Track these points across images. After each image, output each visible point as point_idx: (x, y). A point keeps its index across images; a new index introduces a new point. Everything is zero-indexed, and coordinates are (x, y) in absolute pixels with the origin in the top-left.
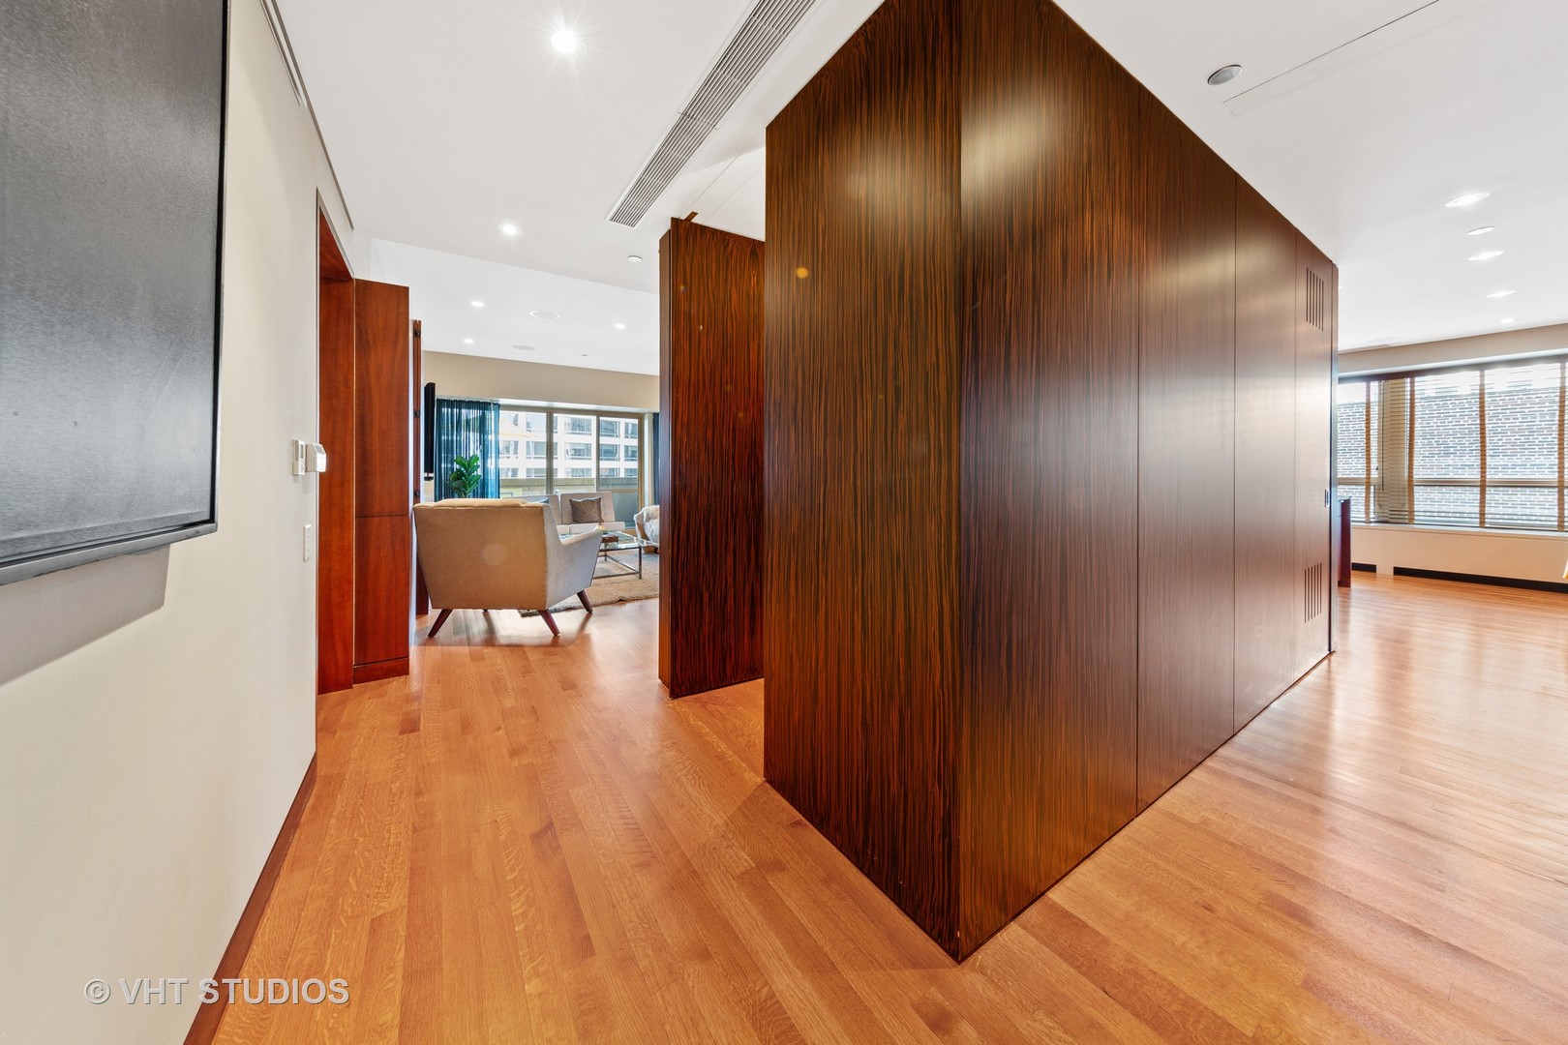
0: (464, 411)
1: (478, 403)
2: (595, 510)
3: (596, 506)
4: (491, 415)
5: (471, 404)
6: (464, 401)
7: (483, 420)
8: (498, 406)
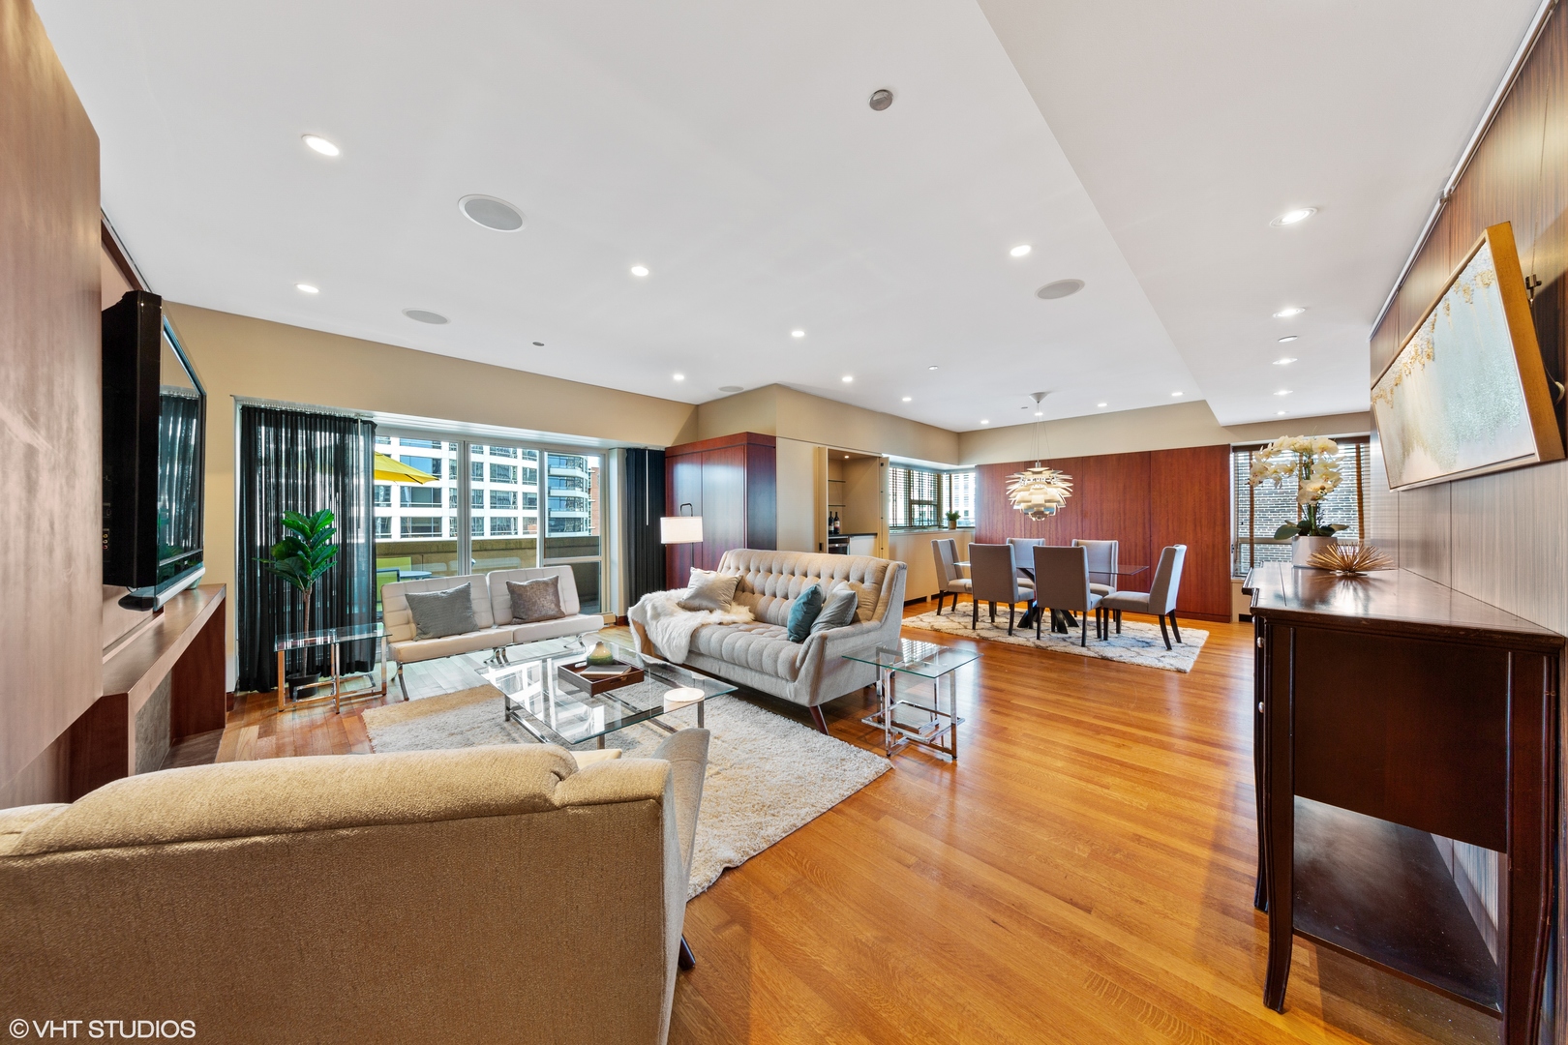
0: (301, 435)
1: (332, 418)
2: (550, 597)
3: (551, 590)
4: (358, 443)
5: (316, 421)
6: (302, 414)
7: (341, 452)
8: (371, 427)
